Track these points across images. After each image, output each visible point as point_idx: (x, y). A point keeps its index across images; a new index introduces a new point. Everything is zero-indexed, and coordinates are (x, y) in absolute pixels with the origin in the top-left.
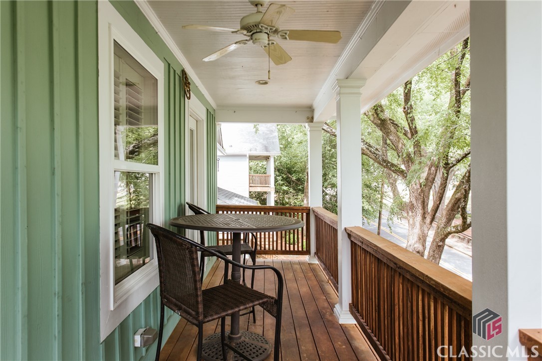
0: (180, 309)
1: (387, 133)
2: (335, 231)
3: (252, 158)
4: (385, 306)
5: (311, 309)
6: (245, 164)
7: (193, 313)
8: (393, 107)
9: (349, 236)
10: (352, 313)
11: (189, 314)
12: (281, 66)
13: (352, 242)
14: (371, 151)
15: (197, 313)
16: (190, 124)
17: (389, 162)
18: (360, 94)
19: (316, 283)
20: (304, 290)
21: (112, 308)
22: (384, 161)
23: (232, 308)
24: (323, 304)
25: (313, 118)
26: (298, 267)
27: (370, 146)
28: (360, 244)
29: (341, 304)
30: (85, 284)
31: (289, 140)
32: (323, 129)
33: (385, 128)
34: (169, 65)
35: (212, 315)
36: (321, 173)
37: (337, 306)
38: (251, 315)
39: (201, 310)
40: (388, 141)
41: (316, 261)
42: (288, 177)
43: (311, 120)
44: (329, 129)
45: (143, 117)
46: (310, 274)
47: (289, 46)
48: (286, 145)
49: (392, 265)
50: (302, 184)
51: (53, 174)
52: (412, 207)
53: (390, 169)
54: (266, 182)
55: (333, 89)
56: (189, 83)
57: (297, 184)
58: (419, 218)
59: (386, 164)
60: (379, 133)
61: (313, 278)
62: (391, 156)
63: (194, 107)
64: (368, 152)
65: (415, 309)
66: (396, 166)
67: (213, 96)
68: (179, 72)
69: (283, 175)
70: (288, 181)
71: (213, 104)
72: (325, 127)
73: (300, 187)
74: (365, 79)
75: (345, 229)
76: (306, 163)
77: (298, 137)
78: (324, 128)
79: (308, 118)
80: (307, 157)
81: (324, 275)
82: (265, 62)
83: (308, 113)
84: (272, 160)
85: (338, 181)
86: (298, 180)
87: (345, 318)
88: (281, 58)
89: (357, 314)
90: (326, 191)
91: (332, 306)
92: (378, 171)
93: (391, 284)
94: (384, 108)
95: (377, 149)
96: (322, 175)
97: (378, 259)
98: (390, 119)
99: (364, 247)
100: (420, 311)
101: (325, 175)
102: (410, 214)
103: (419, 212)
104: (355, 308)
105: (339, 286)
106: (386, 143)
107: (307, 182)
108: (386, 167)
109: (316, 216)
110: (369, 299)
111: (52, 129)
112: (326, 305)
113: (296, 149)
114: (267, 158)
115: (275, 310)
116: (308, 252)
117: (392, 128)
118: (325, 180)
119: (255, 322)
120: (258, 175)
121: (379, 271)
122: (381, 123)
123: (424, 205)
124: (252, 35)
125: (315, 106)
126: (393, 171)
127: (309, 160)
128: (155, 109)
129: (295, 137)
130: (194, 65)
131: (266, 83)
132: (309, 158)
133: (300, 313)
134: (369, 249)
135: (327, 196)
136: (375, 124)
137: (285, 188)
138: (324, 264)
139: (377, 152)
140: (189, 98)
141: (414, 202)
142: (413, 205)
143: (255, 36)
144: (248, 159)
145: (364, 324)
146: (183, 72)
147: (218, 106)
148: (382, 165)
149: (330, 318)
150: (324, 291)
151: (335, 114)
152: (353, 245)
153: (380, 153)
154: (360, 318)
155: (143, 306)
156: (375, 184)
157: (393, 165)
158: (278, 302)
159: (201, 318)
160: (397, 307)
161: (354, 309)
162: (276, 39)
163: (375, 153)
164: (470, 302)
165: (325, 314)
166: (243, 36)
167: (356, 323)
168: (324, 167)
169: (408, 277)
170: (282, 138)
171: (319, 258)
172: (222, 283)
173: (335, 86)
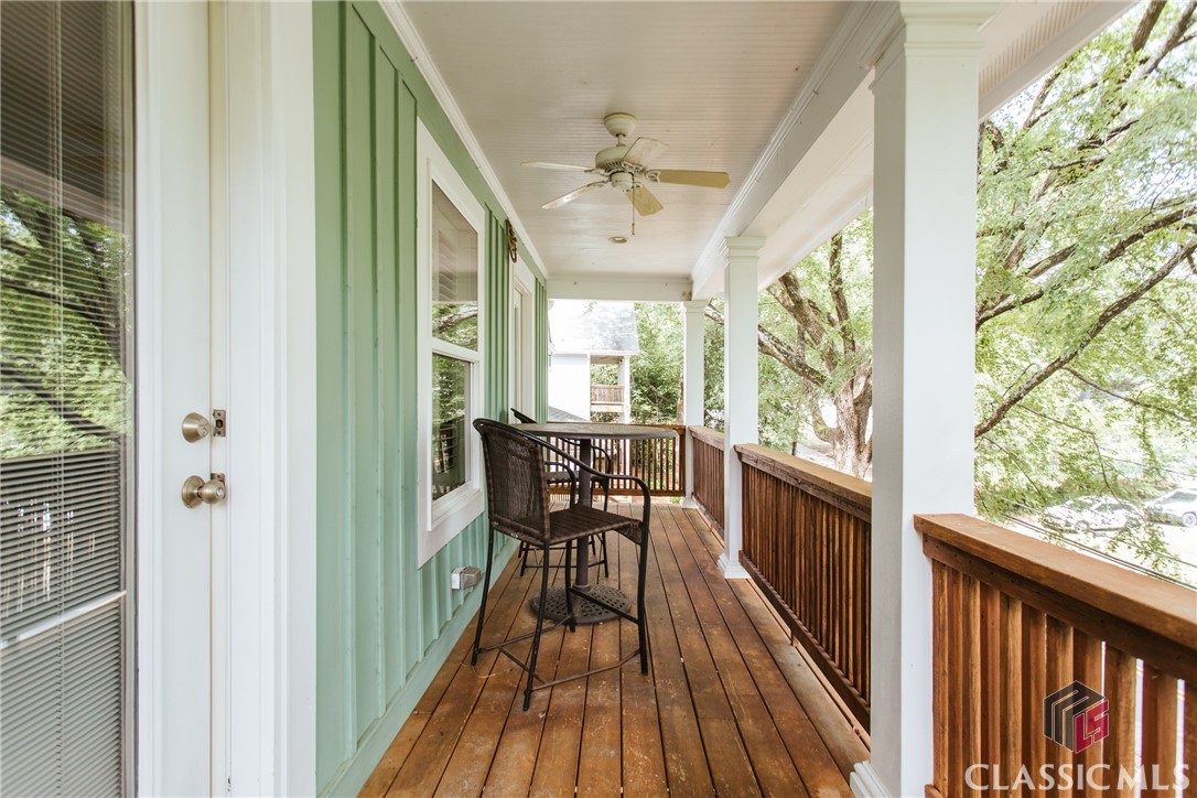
0: (517, 530)
1: (805, 322)
2: (721, 453)
3: (595, 360)
4: (784, 541)
5: (685, 562)
6: (585, 368)
7: (537, 532)
8: (813, 283)
9: (740, 455)
10: (742, 563)
11: (531, 534)
12: (647, 217)
13: (744, 464)
14: (779, 350)
15: (543, 531)
16: (514, 300)
17: (806, 367)
18: (757, 258)
19: (693, 532)
20: (676, 540)
21: (430, 529)
22: (800, 365)
23: (584, 530)
24: (702, 555)
25: (691, 294)
26: (667, 512)
27: (778, 341)
28: (753, 464)
29: (728, 554)
30: (405, 488)
31: (653, 332)
32: (707, 315)
33: (801, 315)
34: (491, 212)
35: (559, 537)
36: (702, 385)
37: (723, 557)
38: (603, 566)
39: (547, 526)
40: (807, 336)
41: (694, 505)
42: (651, 391)
43: (688, 296)
44: (715, 315)
45: (457, 293)
46: (685, 521)
47: (660, 190)
48: (648, 341)
49: (792, 482)
50: (674, 402)
51: (376, 345)
52: (840, 436)
53: (809, 378)
54: (618, 399)
55: (720, 251)
56: (515, 239)
57: (664, 402)
58: (851, 452)
59: (802, 369)
60: (793, 323)
61: (689, 526)
62: (812, 359)
63: (521, 275)
64: (775, 350)
65: (818, 533)
66: (817, 373)
67: (545, 259)
68: (502, 223)
69: (644, 388)
70: (651, 397)
71: (545, 272)
72: (710, 312)
73: (670, 407)
74: (764, 237)
75: (735, 447)
76: (679, 368)
77: (666, 327)
78: (708, 313)
79: (684, 294)
80: (682, 358)
81: (706, 521)
82: (627, 210)
83: (684, 286)
84: (627, 364)
85: (726, 396)
86: (668, 395)
87: (733, 569)
88: (648, 206)
89: (750, 563)
90: (711, 413)
91: (715, 559)
92: (790, 380)
93: (792, 511)
94: (800, 283)
95: (789, 348)
96: (703, 388)
97: (777, 479)
98: (809, 301)
99: (759, 467)
100: (824, 534)
101: (708, 388)
102: (838, 446)
103: (852, 443)
104: (747, 555)
105: (725, 531)
106: (803, 338)
107: (682, 399)
108: (803, 374)
109: (694, 438)
110: (764, 537)
111: (375, 291)
112: (707, 557)
113: (665, 349)
114: (619, 360)
115: (640, 536)
116: (682, 492)
117: (811, 314)
118: (708, 397)
119: (607, 575)
120: (603, 386)
121: (777, 495)
122: (795, 307)
123: (859, 433)
124: (611, 176)
125: (694, 277)
126: (812, 380)
127: (685, 365)
128: (474, 276)
129: (663, 328)
130: (520, 213)
131: (624, 241)
132: (685, 360)
133: (672, 566)
134: (765, 469)
135: (712, 422)
136: (786, 307)
137: (646, 407)
138: (705, 506)
139: (789, 352)
140: (515, 260)
141: (844, 428)
142: (841, 432)
143: (615, 177)
144: (589, 362)
145: (758, 573)
146: (507, 222)
147: (550, 274)
148: (796, 371)
149: (712, 573)
150: (703, 542)
151: (723, 290)
152: (745, 467)
153: (794, 354)
154: (752, 566)
155: (460, 538)
156: (787, 403)
157: (812, 371)
158: (644, 526)
159: (547, 536)
160: (798, 538)
161: (744, 557)
162: (643, 181)
163: (785, 353)
164: (869, 500)
165: (704, 568)
166: (600, 176)
167: (749, 577)
168: (707, 376)
169: (811, 491)
170: (642, 328)
171: (697, 498)
172: (568, 507)
173: (723, 246)
